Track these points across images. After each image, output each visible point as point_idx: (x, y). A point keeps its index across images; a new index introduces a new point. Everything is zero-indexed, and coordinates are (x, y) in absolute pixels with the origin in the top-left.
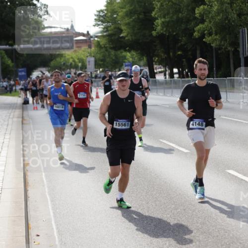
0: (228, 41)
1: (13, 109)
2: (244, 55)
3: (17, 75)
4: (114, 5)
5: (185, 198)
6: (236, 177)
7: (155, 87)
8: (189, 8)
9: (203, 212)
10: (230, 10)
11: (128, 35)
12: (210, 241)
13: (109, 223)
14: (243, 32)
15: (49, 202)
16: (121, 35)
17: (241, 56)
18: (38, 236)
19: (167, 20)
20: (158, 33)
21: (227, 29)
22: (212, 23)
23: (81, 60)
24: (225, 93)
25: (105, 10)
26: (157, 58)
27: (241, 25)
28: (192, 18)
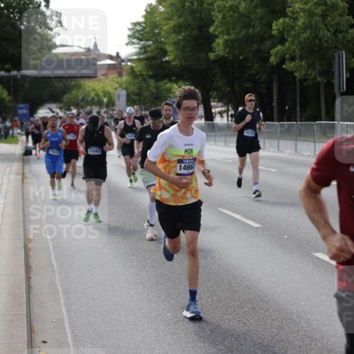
0: (318, 68)
1: (9, 161)
2: (340, 89)
3: (15, 114)
4: (156, 15)
5: (254, 292)
6: (328, 263)
7: (213, 134)
8: (264, 21)
9: (280, 312)
10: (321, 25)
11: (175, 59)
13: (146, 326)
14: (339, 57)
15: (61, 295)
17: (336, 91)
18: (45, 342)
19: (233, 36)
20: (217, 56)
21: (317, 52)
22: (296, 44)
23: (107, 94)
24: (313, 144)
25: (144, 23)
26: (215, 93)
27: (336, 47)
28: (266, 35)
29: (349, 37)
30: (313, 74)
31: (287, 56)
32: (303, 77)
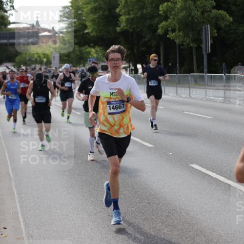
0: (191, 37)
2: (206, 50)
5: (149, 192)
6: (200, 171)
8: (154, 5)
10: (193, 7)
11: (92, 31)
12: (174, 233)
13: (75, 216)
14: (206, 29)
15: (16, 195)
16: (86, 31)
17: (204, 53)
18: (5, 228)
19: (132, 16)
20: (122, 29)
21: (190, 26)
22: (176, 20)
23: (46, 56)
24: (188, 89)
25: (71, 6)
27: (204, 22)
28: (155, 14)
29: (212, 15)
30: (188, 41)
31: (170, 29)
32: (181, 43)
